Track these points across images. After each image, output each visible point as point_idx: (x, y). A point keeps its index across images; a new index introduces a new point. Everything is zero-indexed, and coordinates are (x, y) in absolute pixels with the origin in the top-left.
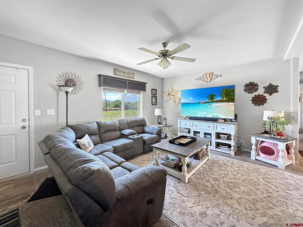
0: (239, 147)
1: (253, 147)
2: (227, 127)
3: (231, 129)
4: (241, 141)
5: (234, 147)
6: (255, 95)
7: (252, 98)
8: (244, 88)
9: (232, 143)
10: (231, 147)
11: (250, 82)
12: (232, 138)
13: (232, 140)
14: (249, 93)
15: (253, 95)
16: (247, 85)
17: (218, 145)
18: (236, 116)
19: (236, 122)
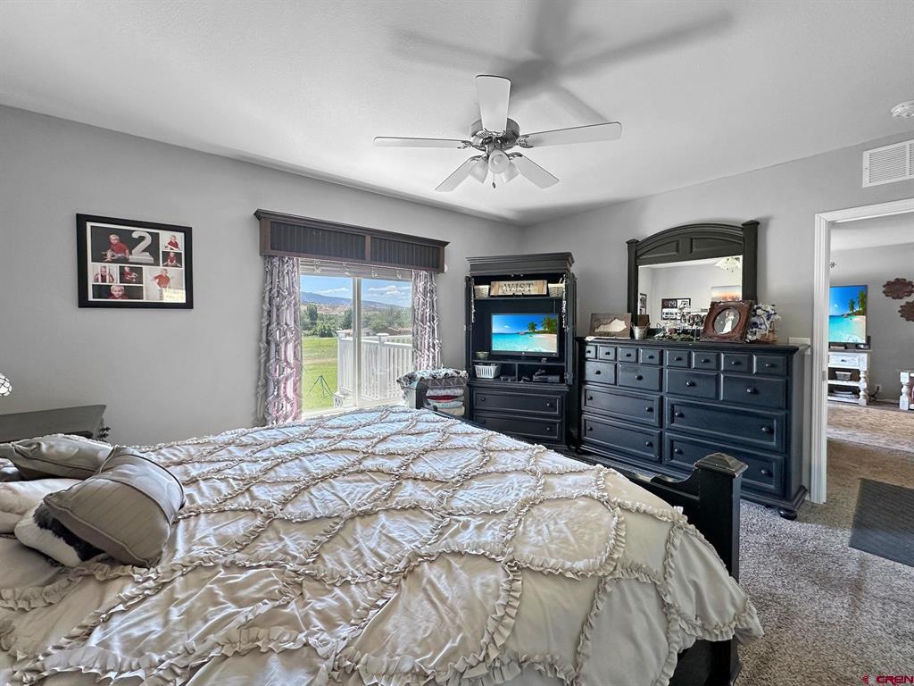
0: (873, 396)
1: (904, 390)
2: (850, 358)
3: (859, 362)
4: (877, 385)
5: (865, 390)
6: (907, 303)
7: (901, 307)
8: (884, 289)
9: (862, 385)
10: (860, 391)
11: (897, 279)
12: (862, 375)
13: (862, 379)
14: (894, 298)
15: (903, 302)
16: (889, 284)
17: (833, 390)
18: (868, 339)
19: (869, 348)
